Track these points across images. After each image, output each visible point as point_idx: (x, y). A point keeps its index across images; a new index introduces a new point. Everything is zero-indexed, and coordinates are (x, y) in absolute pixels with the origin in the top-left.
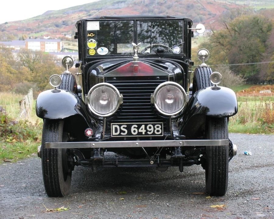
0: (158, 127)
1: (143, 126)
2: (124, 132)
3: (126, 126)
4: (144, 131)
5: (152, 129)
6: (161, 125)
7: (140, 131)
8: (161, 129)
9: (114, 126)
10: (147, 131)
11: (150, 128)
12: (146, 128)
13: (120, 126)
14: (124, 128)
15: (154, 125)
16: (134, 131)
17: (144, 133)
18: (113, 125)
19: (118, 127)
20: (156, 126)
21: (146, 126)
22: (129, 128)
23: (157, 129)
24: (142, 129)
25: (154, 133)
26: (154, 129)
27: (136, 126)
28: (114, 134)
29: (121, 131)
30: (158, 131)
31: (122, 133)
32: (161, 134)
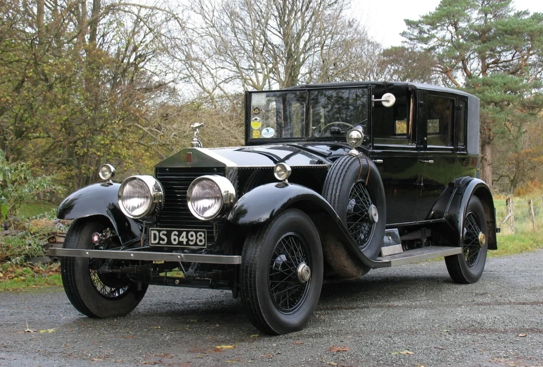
0: (201, 235)
1: (184, 234)
2: (163, 240)
3: (165, 232)
4: (185, 240)
5: (194, 238)
6: (204, 232)
7: (181, 239)
8: (204, 238)
9: (153, 232)
10: (189, 240)
11: (192, 236)
12: (187, 237)
13: (159, 231)
14: (163, 234)
15: (196, 232)
16: (175, 240)
17: (185, 243)
18: (152, 230)
19: (157, 233)
20: (198, 234)
21: (188, 233)
22: (168, 235)
23: (199, 238)
24: (183, 238)
25: (196, 244)
26: (197, 238)
27: (177, 233)
28: (153, 242)
29: (161, 239)
30: (201, 241)
31: (161, 242)
32: (204, 245)
